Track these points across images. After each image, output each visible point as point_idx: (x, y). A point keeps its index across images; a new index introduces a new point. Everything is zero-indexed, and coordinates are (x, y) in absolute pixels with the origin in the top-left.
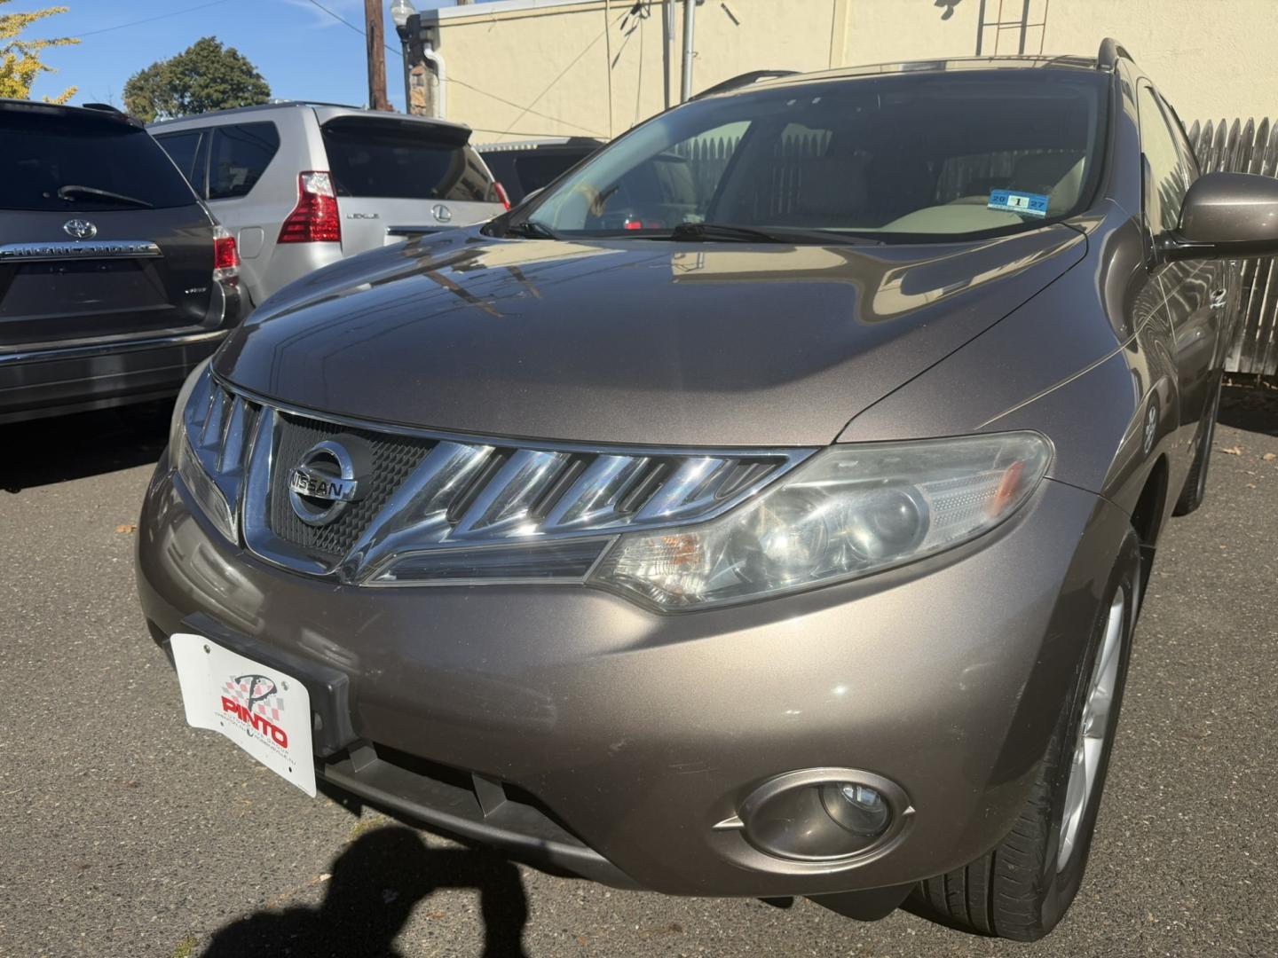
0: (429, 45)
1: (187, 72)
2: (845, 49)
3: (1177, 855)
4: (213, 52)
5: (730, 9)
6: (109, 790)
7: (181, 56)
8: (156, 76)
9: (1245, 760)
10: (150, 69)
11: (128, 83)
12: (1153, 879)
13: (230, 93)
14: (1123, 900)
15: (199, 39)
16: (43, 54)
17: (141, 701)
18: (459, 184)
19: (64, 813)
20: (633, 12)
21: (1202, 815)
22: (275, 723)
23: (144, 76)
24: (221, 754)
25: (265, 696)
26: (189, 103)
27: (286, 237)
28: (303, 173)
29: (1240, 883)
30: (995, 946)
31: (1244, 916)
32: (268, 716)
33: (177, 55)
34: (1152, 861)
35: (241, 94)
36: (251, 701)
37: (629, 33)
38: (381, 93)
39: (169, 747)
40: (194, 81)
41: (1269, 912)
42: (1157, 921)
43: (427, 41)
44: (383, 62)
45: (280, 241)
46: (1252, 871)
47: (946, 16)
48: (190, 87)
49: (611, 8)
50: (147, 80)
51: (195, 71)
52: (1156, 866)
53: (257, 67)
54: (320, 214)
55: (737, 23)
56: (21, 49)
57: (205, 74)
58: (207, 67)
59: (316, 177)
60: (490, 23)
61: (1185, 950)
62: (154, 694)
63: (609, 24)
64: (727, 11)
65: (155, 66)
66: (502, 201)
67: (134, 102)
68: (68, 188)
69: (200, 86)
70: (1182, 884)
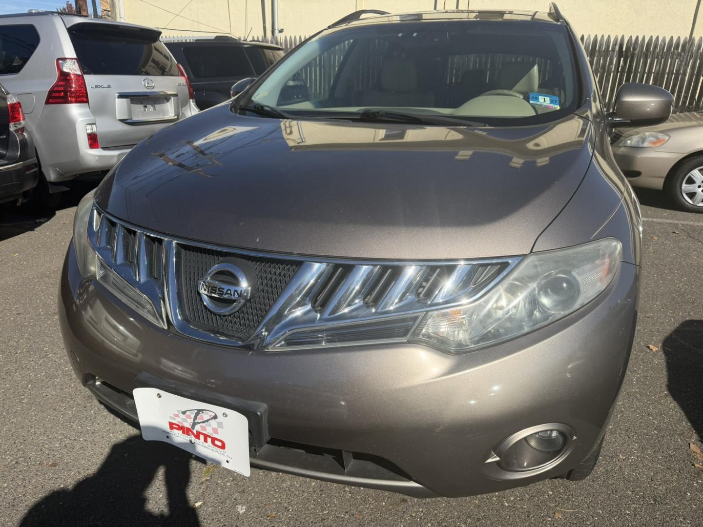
3: (622, 423)
6: (37, 471)
9: (635, 370)
12: (616, 437)
14: (607, 450)
17: (35, 410)
18: (150, 63)
19: (12, 490)
21: (627, 401)
22: (215, 436)
24: (103, 437)
25: (207, 421)
27: (51, 100)
28: (58, 59)
29: (653, 433)
30: (559, 483)
31: (659, 449)
32: (209, 431)
34: (612, 428)
36: (194, 424)
39: (66, 437)
41: (669, 445)
42: (624, 458)
45: (47, 102)
46: (655, 426)
52: (615, 430)
54: (74, 86)
59: (69, 62)
61: (641, 470)
62: (42, 404)
66: (183, 75)
70: (629, 437)
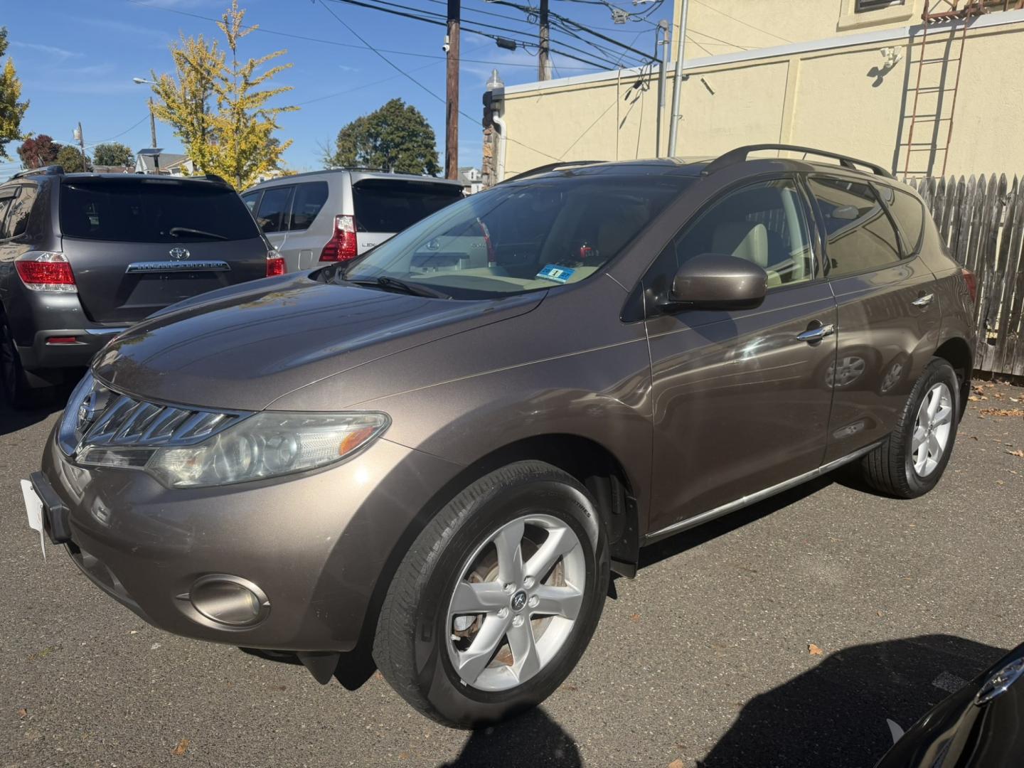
0: (497, 113)
1: (380, 124)
2: (794, 112)
4: (398, 109)
5: (708, 83)
7: (376, 112)
8: (359, 126)
10: (356, 122)
11: (341, 132)
13: (407, 138)
15: (390, 100)
16: (278, 118)
20: (636, 86)
23: (352, 127)
26: (380, 145)
27: (324, 258)
28: (338, 216)
33: (374, 112)
35: (414, 139)
37: (634, 102)
38: (454, 150)
40: (384, 130)
43: (495, 110)
44: (456, 128)
45: (321, 259)
47: (876, 84)
48: (381, 134)
49: (621, 84)
50: (353, 130)
51: (385, 122)
53: (427, 119)
54: (345, 244)
55: (712, 93)
56: (263, 114)
57: (391, 125)
58: (393, 120)
59: (345, 219)
60: (538, 97)
63: (620, 96)
64: (706, 84)
65: (359, 120)
67: (343, 145)
68: (175, 229)
69: (388, 133)
